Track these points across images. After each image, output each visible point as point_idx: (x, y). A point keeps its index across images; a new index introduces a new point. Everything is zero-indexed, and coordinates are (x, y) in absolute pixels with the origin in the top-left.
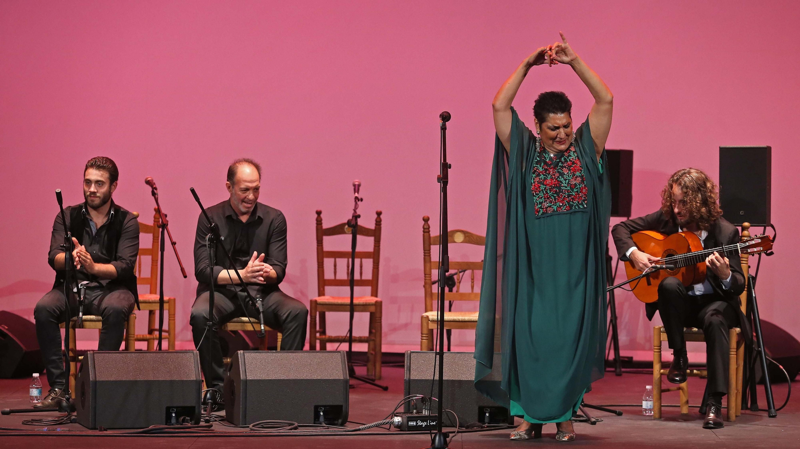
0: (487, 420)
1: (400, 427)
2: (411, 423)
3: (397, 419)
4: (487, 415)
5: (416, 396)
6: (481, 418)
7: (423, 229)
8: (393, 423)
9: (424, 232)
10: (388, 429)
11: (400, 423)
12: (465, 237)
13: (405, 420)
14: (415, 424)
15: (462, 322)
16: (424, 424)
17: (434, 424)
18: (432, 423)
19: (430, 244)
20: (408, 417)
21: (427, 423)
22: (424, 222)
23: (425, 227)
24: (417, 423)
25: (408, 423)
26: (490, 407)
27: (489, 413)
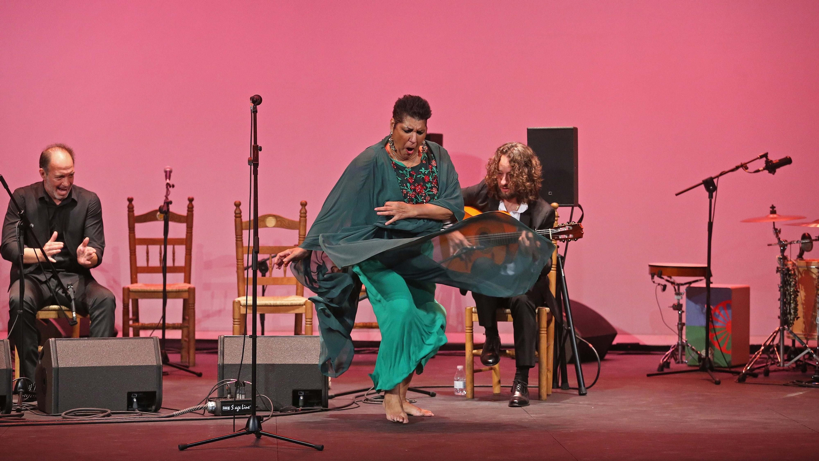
0: (301, 404)
1: (214, 412)
2: (225, 408)
3: (211, 405)
4: (301, 398)
5: (230, 381)
6: (295, 402)
7: (234, 214)
8: (206, 408)
9: (236, 217)
10: (203, 415)
11: (214, 408)
12: (277, 221)
13: (219, 405)
14: (229, 408)
15: (274, 306)
16: (238, 409)
17: (248, 408)
18: (246, 408)
19: (242, 229)
20: (222, 402)
21: (241, 407)
22: (235, 207)
23: (237, 212)
24: (231, 408)
25: (222, 408)
26: (304, 391)
27: (304, 396)
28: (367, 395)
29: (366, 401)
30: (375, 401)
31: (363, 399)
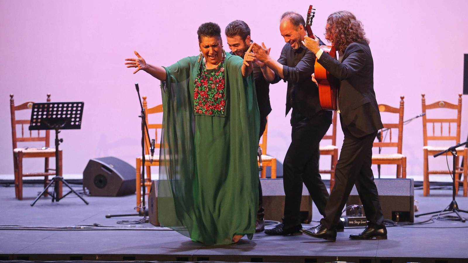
0: (397, 220)
2: (350, 222)
3: (342, 220)
4: (398, 216)
5: (354, 206)
6: (394, 219)
11: (344, 222)
12: (386, 108)
13: (347, 220)
14: (353, 222)
18: (364, 222)
20: (349, 219)
21: (360, 222)
24: (354, 222)
25: (348, 222)
26: (399, 212)
27: (399, 215)
28: (440, 215)
29: (438, 219)
30: (444, 219)
31: (437, 217)
